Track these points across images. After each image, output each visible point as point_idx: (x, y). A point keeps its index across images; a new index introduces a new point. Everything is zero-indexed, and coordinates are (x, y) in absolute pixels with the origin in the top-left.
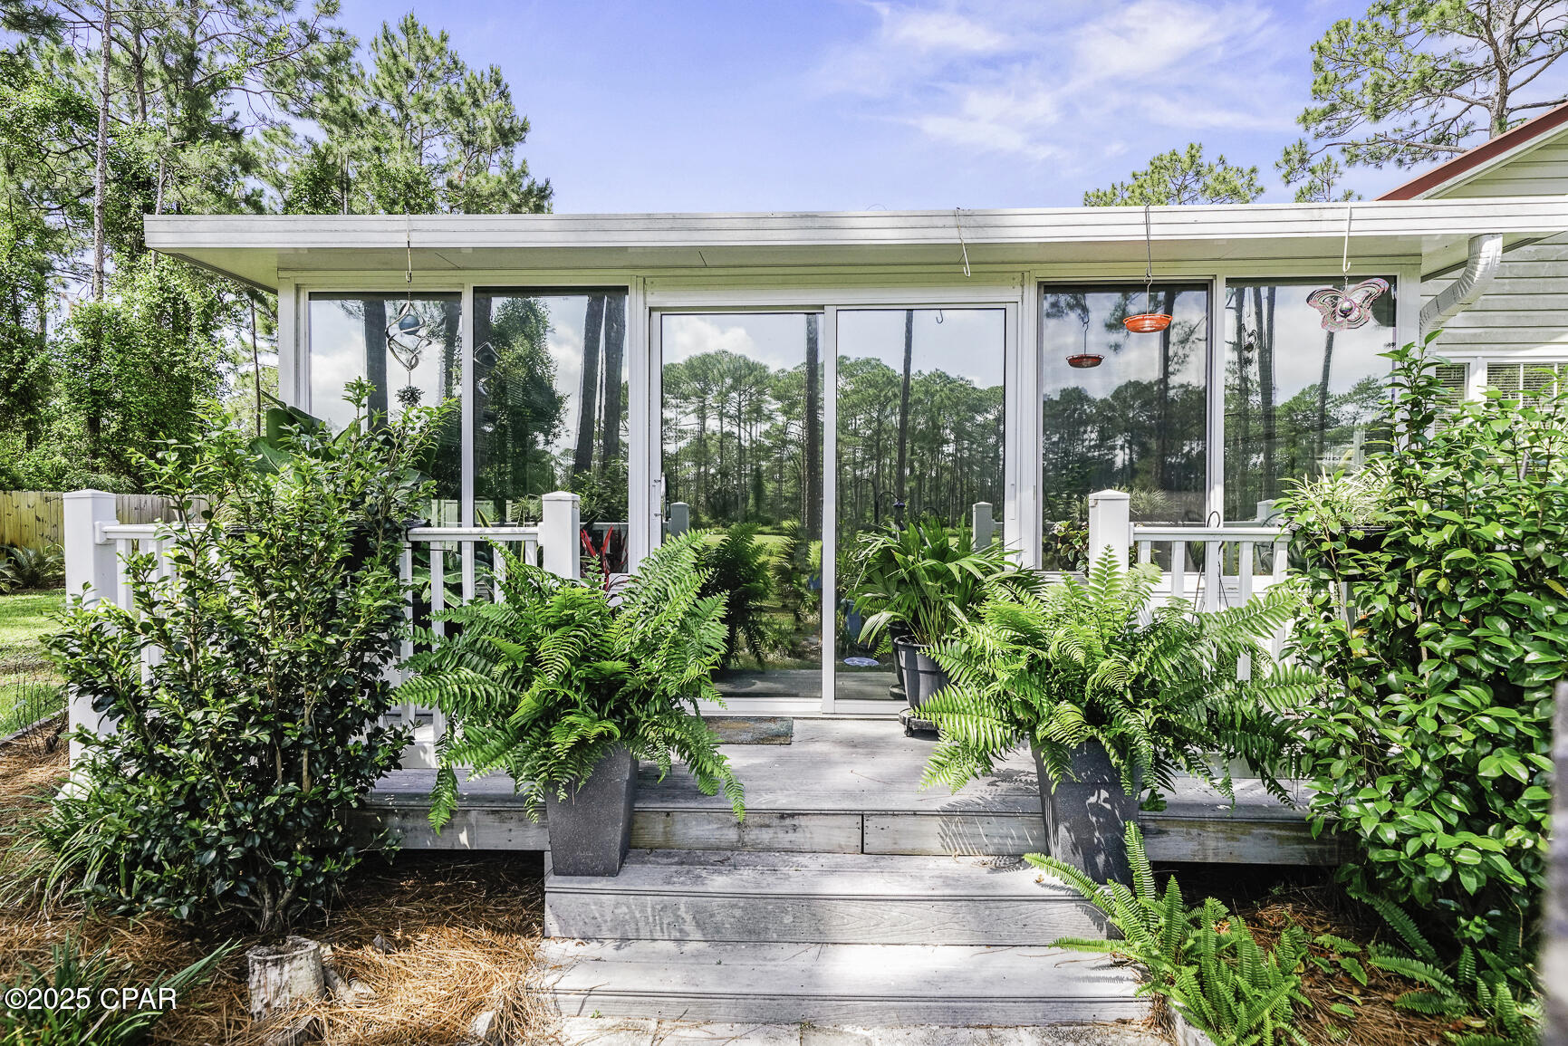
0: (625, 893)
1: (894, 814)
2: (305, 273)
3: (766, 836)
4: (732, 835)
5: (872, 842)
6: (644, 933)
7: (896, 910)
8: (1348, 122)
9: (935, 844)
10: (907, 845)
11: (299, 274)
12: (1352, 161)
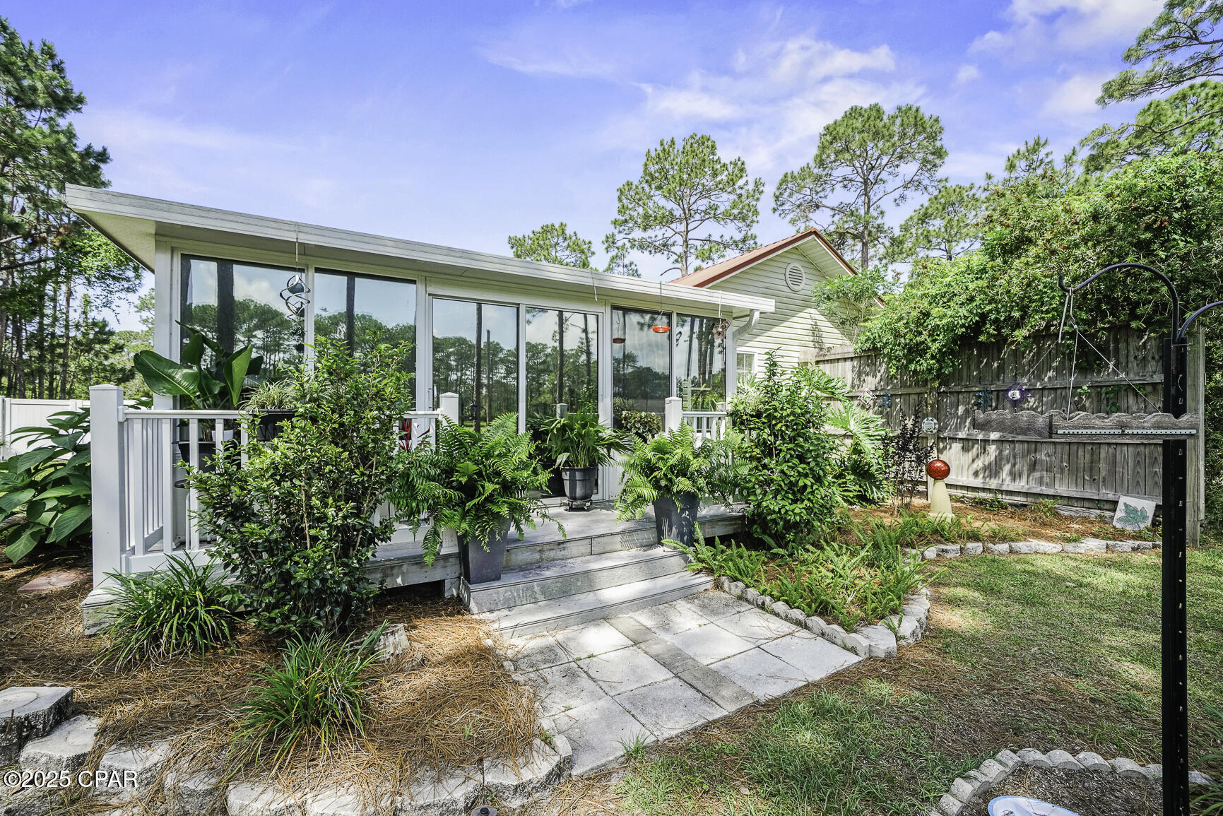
0: (510, 585)
1: (603, 536)
2: (181, 241)
3: (552, 554)
4: (537, 556)
5: (595, 550)
6: (518, 603)
7: (620, 571)
8: (631, 229)
9: (619, 546)
10: (608, 548)
11: (175, 240)
12: (633, 246)
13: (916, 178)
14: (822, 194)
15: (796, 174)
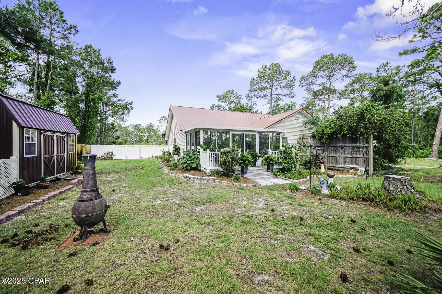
12: (254, 97)
13: (347, 74)
14: (315, 80)
15: (306, 75)
